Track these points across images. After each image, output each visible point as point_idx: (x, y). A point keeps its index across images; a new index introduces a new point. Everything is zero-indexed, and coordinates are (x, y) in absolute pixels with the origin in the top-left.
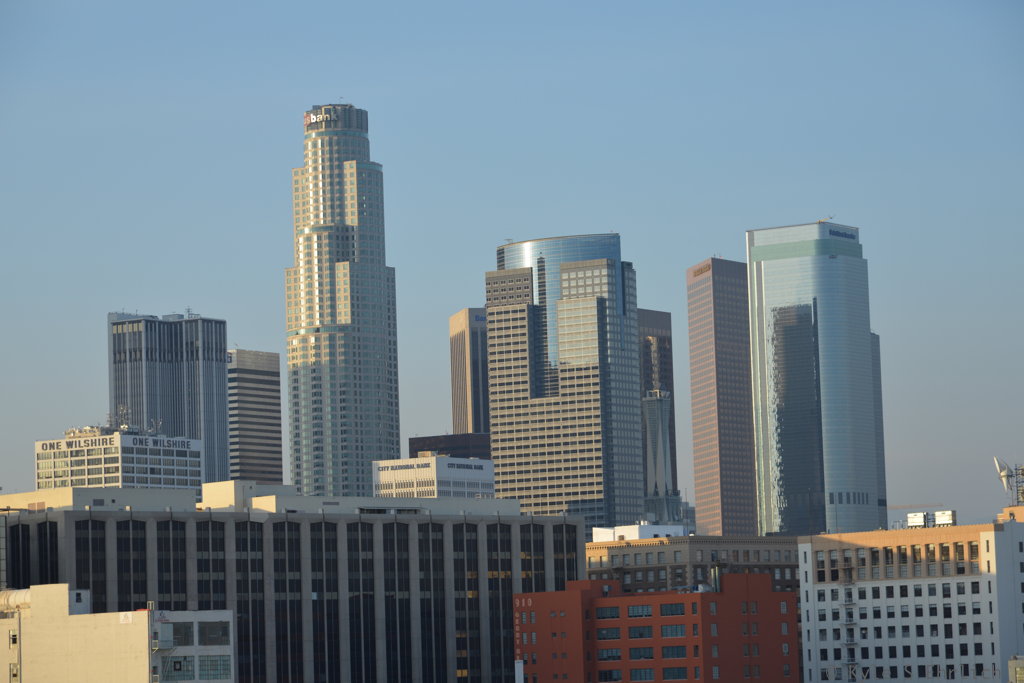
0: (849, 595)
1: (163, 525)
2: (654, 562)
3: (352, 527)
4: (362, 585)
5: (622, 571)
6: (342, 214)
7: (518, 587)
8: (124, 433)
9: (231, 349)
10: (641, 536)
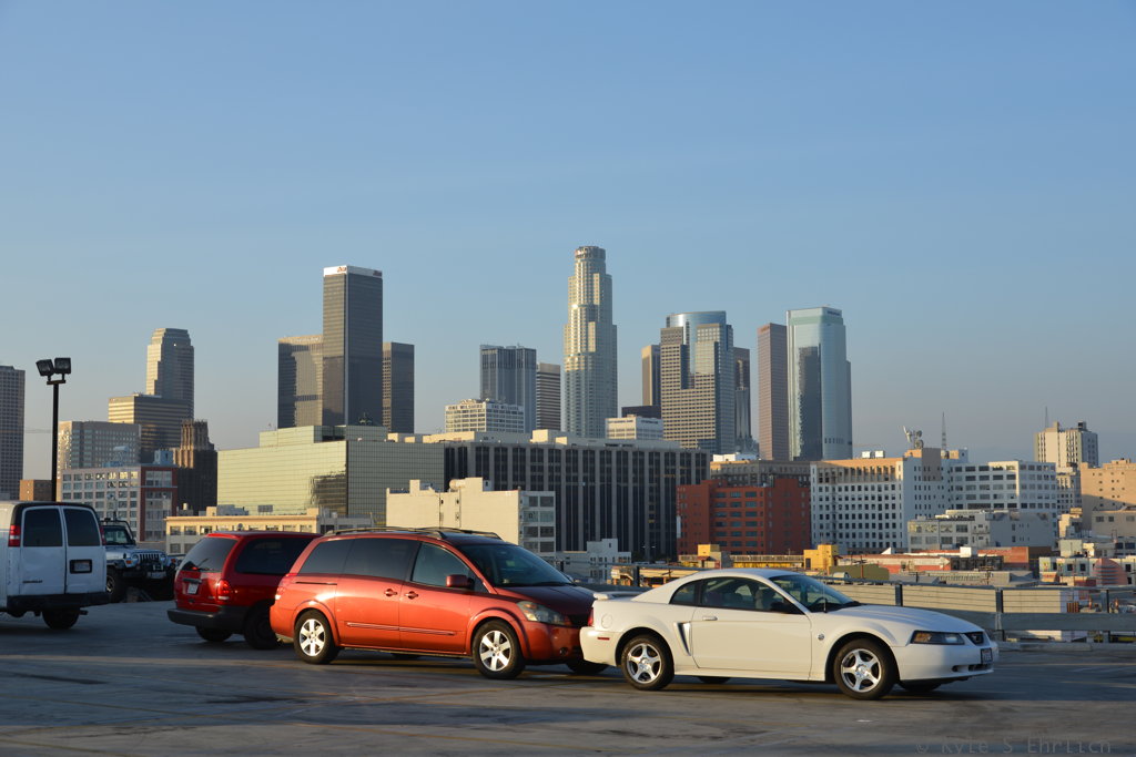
0: (834, 489)
1: (515, 450)
2: (742, 472)
3: (602, 452)
4: (606, 481)
5: (727, 476)
6: (592, 299)
7: (678, 482)
8: (488, 403)
9: (538, 363)
10: (737, 459)
